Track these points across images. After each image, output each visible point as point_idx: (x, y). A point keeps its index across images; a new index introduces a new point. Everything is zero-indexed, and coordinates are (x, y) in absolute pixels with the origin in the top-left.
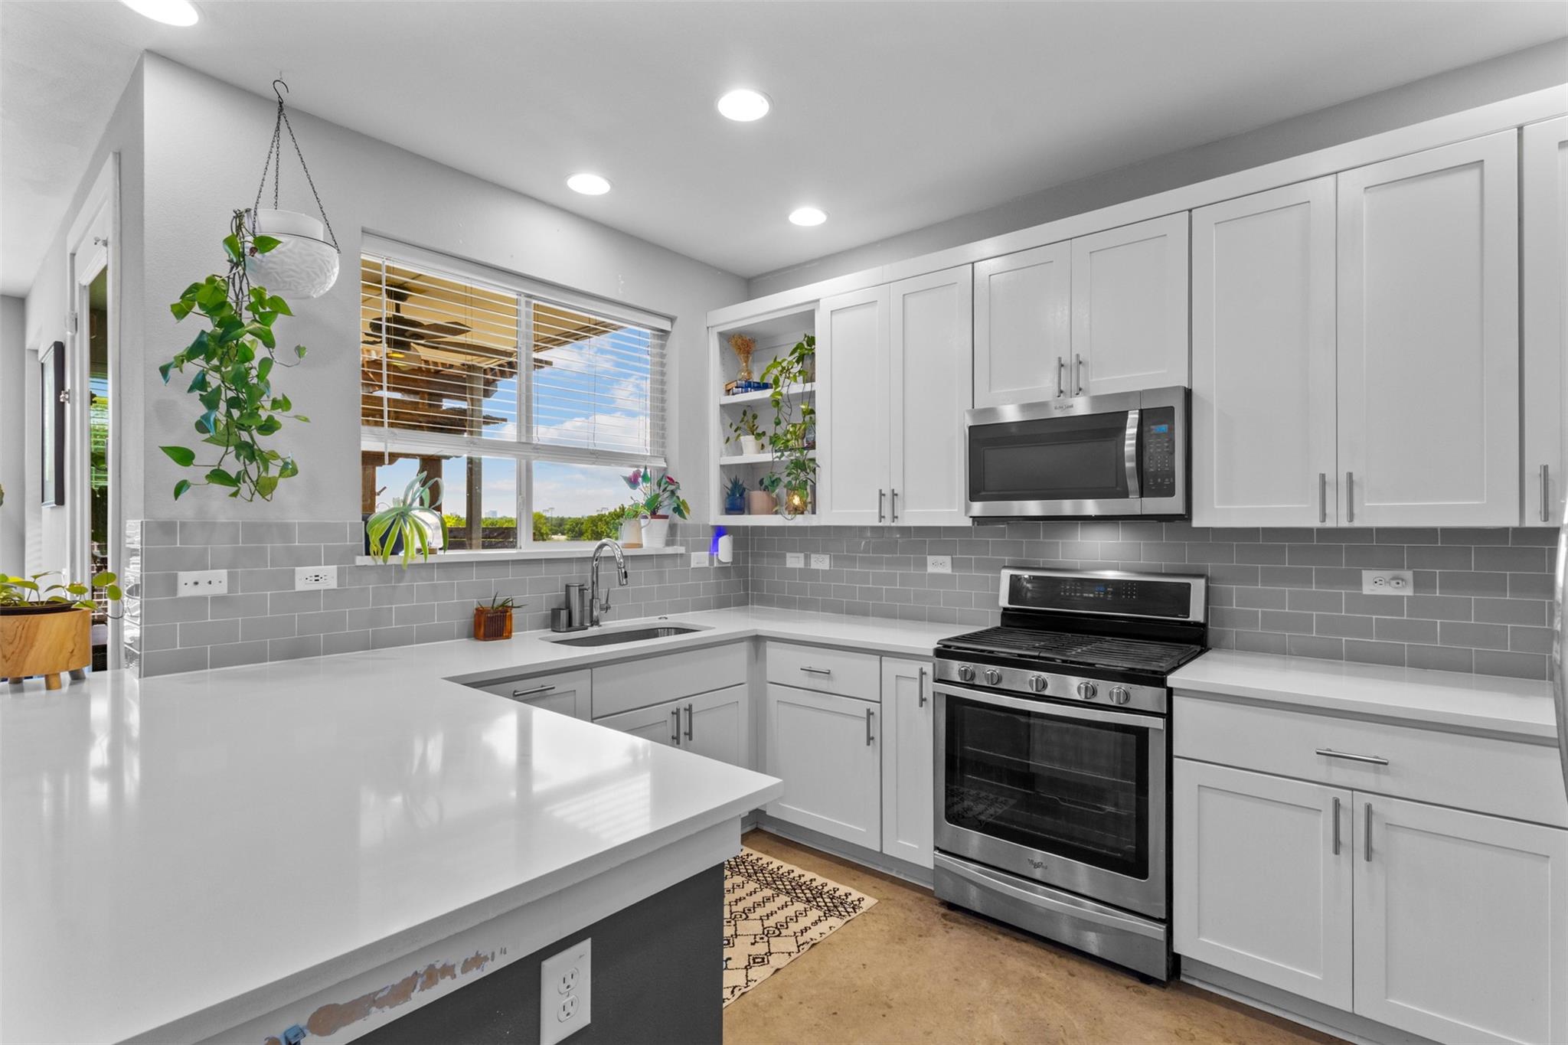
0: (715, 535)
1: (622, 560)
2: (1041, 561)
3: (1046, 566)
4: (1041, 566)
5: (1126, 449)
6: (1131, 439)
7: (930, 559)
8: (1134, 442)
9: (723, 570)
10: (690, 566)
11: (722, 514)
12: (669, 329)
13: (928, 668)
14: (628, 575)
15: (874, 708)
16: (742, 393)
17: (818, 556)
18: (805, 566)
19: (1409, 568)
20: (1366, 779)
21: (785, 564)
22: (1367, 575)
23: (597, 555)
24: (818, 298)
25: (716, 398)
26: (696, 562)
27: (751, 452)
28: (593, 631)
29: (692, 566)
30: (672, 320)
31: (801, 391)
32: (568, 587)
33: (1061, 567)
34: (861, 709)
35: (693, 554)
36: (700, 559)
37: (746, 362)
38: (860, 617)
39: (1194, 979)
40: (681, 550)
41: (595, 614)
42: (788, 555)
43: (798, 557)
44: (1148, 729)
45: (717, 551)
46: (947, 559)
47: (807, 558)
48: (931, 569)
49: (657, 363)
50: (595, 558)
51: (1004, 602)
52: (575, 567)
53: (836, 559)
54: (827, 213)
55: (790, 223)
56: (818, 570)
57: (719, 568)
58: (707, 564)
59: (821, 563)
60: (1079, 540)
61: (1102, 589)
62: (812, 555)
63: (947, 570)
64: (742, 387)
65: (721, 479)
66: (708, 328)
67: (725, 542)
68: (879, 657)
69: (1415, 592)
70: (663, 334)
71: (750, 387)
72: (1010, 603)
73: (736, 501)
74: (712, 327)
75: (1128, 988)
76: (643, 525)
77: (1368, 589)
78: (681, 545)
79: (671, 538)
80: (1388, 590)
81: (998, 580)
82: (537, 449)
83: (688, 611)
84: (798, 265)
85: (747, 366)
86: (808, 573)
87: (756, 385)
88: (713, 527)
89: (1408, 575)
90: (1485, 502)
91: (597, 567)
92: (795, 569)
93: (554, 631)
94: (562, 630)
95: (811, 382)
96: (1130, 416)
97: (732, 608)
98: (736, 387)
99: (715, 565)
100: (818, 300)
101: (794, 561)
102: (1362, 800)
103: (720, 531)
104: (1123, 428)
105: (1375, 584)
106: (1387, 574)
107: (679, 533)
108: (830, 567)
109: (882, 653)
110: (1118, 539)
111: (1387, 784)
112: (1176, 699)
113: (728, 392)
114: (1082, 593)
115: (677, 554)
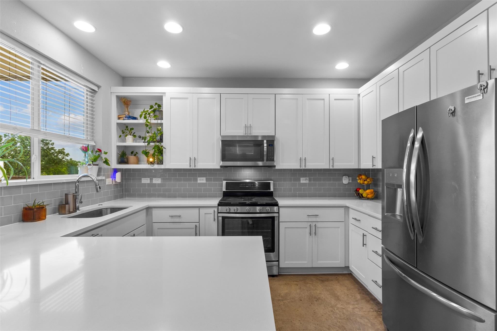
0: (114, 172)
1: (97, 182)
2: (232, 178)
3: (234, 179)
4: (232, 179)
5: (264, 149)
6: (266, 147)
7: (199, 178)
8: (266, 148)
9: (117, 185)
10: (106, 184)
11: (117, 164)
12: (97, 90)
13: (216, 210)
14: (101, 188)
15: (197, 224)
16: (127, 119)
17: (156, 179)
18: (150, 182)
19: (308, 177)
20: (314, 219)
21: (141, 182)
22: (302, 179)
23: (79, 180)
24: (165, 92)
25: (114, 121)
26: (108, 182)
27: (130, 141)
28: (78, 212)
29: (107, 184)
30: (99, 87)
31: (157, 122)
32: (66, 195)
33: (235, 179)
34: (193, 225)
35: (107, 179)
36: (109, 181)
37: (127, 108)
38: (173, 198)
39: (281, 273)
40: (104, 178)
41: (77, 205)
42: (142, 179)
43: (147, 179)
44: (274, 217)
45: (115, 178)
46: (205, 178)
47: (151, 180)
48: (199, 182)
49: (90, 102)
50: (78, 181)
51: (224, 190)
52: (65, 186)
53: (163, 180)
54: (171, 65)
55: (157, 65)
56: (156, 184)
57: (115, 184)
58: (111, 183)
59: (157, 181)
60: (243, 172)
61: (250, 185)
62: (153, 179)
63: (204, 181)
64: (127, 118)
65: (117, 151)
66: (111, 93)
67: (118, 175)
68: (198, 209)
69: (309, 182)
70: (94, 92)
71: (130, 118)
72: (226, 190)
73: (123, 159)
74: (113, 93)
75: (271, 279)
76: (88, 168)
77: (302, 182)
78: (103, 176)
79: (99, 173)
80: (304, 182)
81: (222, 184)
82: (46, 134)
83: (105, 202)
84: (147, 78)
85: (128, 110)
86: (151, 185)
87: (132, 117)
88: (113, 169)
89: (308, 178)
90: (325, 164)
91: (78, 186)
92: (146, 184)
93: (59, 214)
94: (66, 213)
95: (161, 120)
96: (264, 142)
97: (119, 199)
98: (125, 117)
99: (114, 184)
100: (165, 93)
101: (145, 181)
102: (314, 224)
103: (116, 171)
104: (263, 144)
105: (303, 181)
106: (304, 178)
107: (102, 171)
108: (161, 182)
109: (199, 207)
110: (252, 172)
111: (318, 220)
112: (280, 209)
113: (119, 118)
114: (245, 186)
115: (102, 180)
